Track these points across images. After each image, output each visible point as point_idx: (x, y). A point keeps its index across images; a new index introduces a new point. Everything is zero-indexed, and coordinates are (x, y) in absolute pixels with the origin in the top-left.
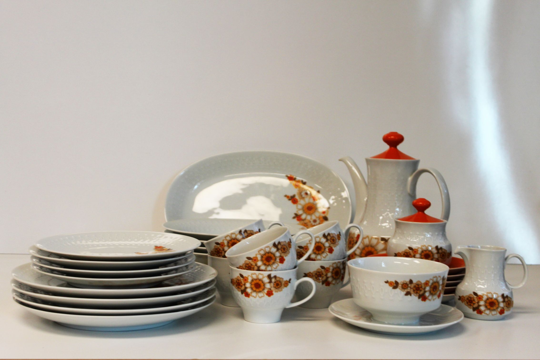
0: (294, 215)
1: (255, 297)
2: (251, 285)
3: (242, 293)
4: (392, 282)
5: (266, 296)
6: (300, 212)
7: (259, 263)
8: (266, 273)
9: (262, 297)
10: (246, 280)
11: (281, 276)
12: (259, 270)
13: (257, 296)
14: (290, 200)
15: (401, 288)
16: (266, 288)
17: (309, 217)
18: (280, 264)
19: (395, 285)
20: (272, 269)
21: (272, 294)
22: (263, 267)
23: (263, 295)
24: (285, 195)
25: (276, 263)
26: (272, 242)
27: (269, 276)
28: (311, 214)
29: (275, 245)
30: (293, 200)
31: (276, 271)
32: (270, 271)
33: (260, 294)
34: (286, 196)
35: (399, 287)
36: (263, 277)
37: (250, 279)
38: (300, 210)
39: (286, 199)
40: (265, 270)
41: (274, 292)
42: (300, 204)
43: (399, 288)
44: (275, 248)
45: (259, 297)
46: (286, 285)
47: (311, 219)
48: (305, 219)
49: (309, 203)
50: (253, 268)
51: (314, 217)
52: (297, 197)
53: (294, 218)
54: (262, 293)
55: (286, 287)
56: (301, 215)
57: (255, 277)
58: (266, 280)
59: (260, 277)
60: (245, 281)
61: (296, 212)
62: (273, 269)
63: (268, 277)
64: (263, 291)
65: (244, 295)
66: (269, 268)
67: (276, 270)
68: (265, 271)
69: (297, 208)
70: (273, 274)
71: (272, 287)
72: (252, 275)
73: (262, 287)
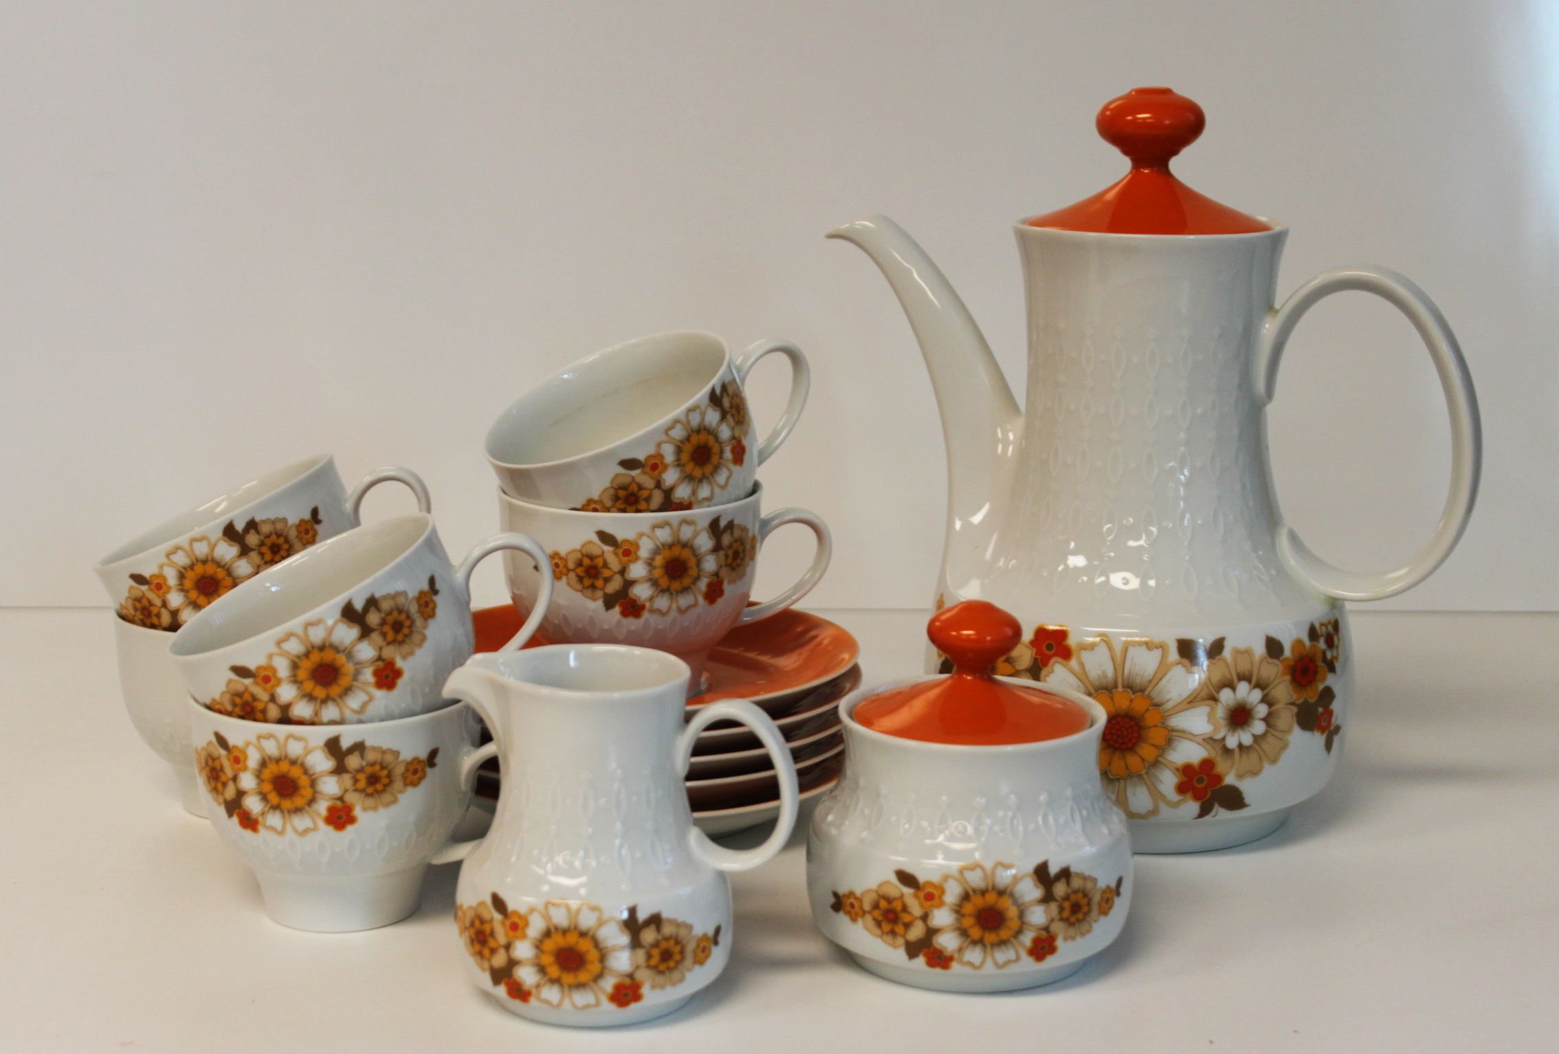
1: (281, 833)
2: (258, 784)
3: (230, 814)
5: (326, 831)
7: (286, 692)
8: (319, 735)
9: (306, 832)
10: (237, 760)
11: (386, 744)
12: (285, 719)
13: (289, 828)
16: (320, 796)
18: (379, 694)
20: (342, 713)
21: (352, 820)
22: (302, 709)
23: (312, 824)
25: (358, 688)
26: (339, 600)
27: (333, 746)
29: (349, 614)
31: (360, 722)
32: (333, 723)
33: (301, 822)
36: (308, 752)
37: (253, 760)
40: (316, 720)
41: (358, 812)
44: (353, 625)
45: (295, 830)
46: (411, 777)
50: (264, 711)
54: (306, 815)
55: (415, 784)
57: (271, 748)
58: (321, 762)
59: (295, 749)
60: (237, 766)
62: (348, 714)
63: (326, 751)
64: (308, 808)
65: (235, 819)
66: (330, 712)
67: (363, 717)
68: (313, 724)
70: (349, 735)
71: (346, 791)
72: (259, 737)
73: (303, 792)
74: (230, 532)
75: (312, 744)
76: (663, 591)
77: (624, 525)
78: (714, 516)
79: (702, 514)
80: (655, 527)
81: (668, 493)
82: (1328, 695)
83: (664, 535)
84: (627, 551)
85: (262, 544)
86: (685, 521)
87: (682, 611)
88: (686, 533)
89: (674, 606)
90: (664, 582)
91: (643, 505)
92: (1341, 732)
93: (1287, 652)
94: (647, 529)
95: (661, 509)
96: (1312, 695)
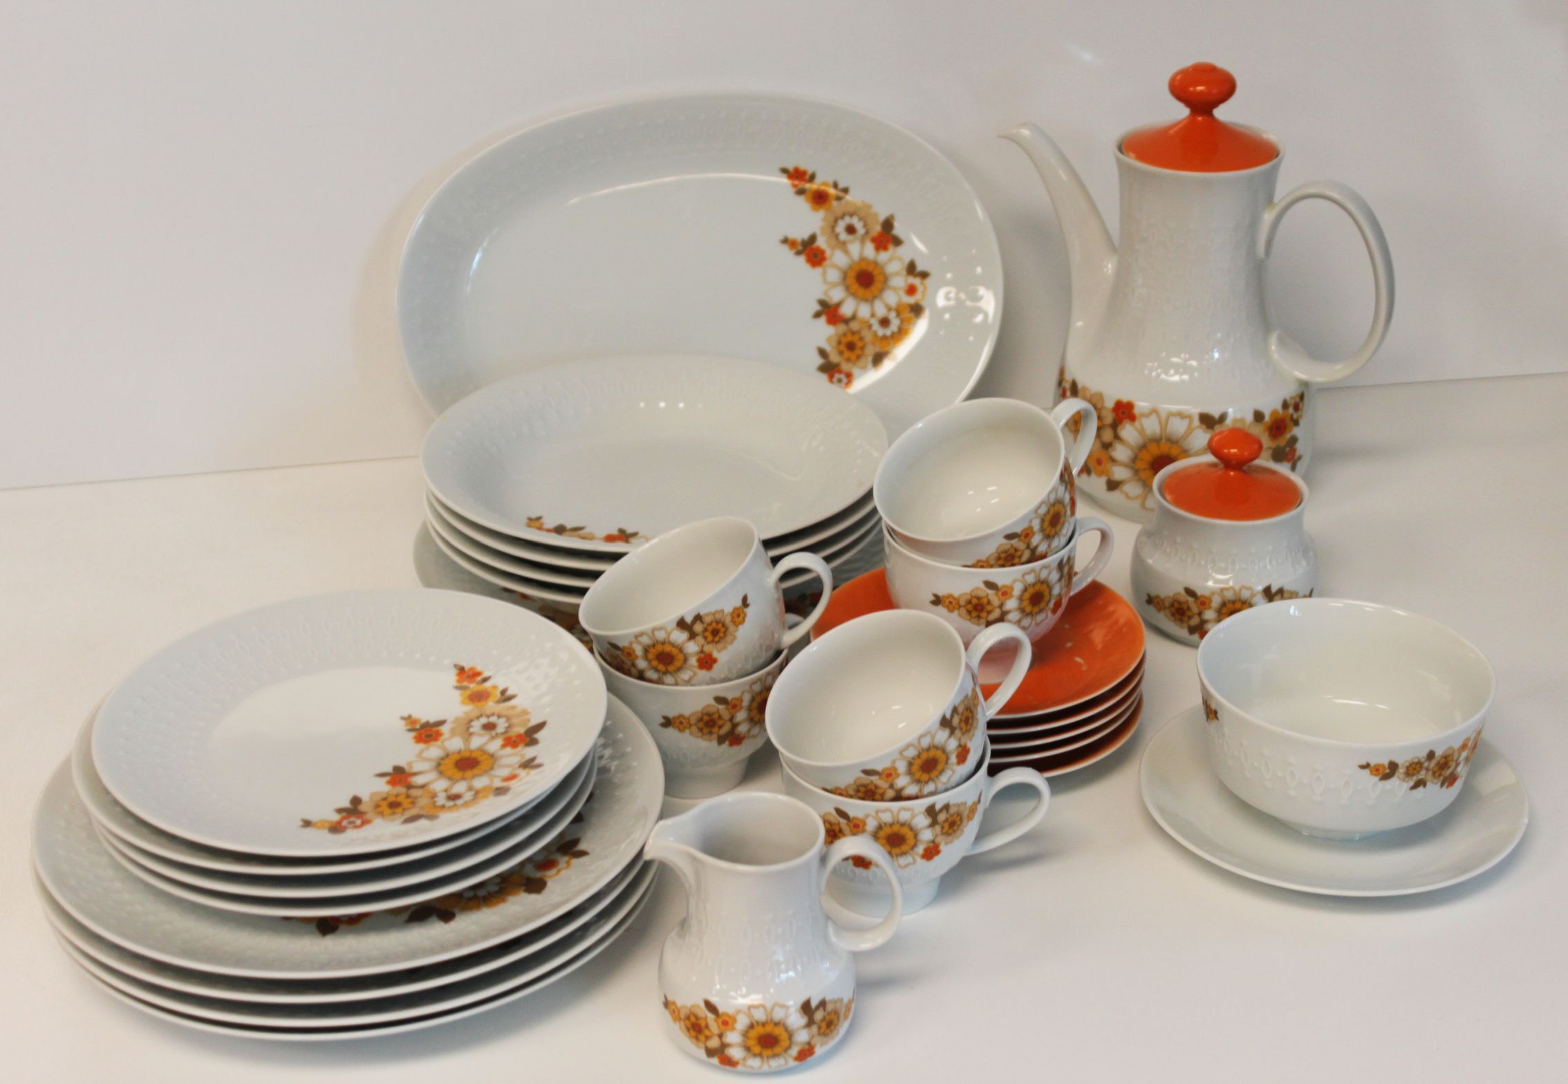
0: (817, 307)
4: (1383, 766)
5: (920, 861)
6: (836, 295)
7: (902, 780)
8: (921, 804)
9: (907, 866)
10: (855, 824)
12: (899, 797)
13: (894, 866)
14: (798, 253)
15: (1401, 776)
16: (919, 842)
17: (864, 311)
19: (1388, 771)
20: (936, 787)
21: (938, 852)
22: (912, 789)
23: (913, 860)
24: (782, 238)
25: (948, 767)
27: (931, 811)
28: (870, 300)
30: (810, 252)
32: (931, 794)
33: (905, 860)
34: (785, 241)
35: (1397, 774)
36: (914, 817)
37: (871, 824)
38: (834, 285)
39: (786, 251)
40: (919, 794)
41: (941, 846)
42: (835, 266)
43: (1398, 777)
45: (901, 865)
47: (873, 315)
48: (854, 317)
49: (863, 259)
50: (882, 795)
51: (881, 311)
52: (821, 243)
53: (817, 315)
54: (909, 856)
56: (838, 305)
57: (886, 818)
58: (922, 821)
59: (904, 816)
60: (854, 829)
61: (821, 296)
63: (926, 814)
64: (911, 852)
66: (930, 787)
68: (918, 798)
69: (825, 281)
70: (939, 800)
71: (937, 836)
72: (877, 812)
73: (908, 842)
74: (682, 624)
75: (916, 811)
76: (1027, 615)
77: (1004, 576)
78: (1060, 559)
79: (1053, 559)
80: (1024, 574)
81: (1033, 550)
82: (1294, 440)
83: (1030, 579)
84: (1005, 593)
85: (705, 630)
86: (1045, 567)
87: (1037, 624)
88: (1044, 574)
89: (1034, 622)
90: (1028, 609)
91: (1016, 560)
92: (1302, 460)
93: (1267, 418)
94: (1019, 577)
95: (1029, 561)
96: (1282, 441)
